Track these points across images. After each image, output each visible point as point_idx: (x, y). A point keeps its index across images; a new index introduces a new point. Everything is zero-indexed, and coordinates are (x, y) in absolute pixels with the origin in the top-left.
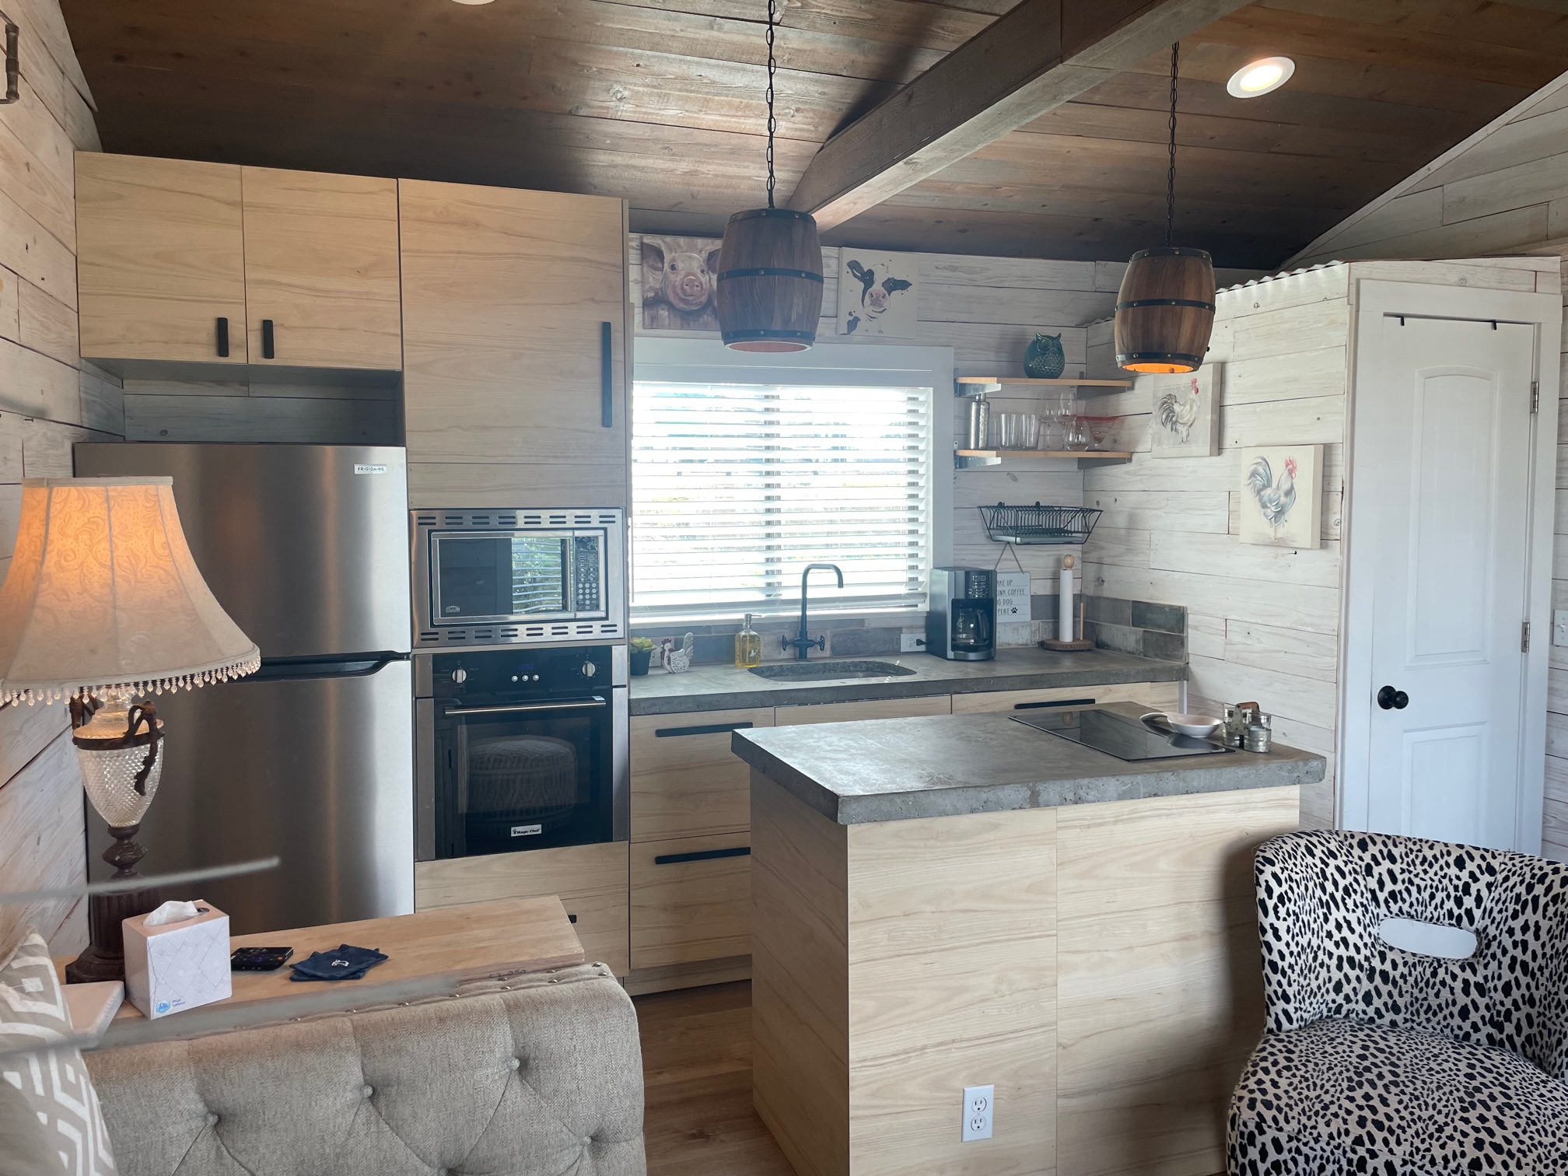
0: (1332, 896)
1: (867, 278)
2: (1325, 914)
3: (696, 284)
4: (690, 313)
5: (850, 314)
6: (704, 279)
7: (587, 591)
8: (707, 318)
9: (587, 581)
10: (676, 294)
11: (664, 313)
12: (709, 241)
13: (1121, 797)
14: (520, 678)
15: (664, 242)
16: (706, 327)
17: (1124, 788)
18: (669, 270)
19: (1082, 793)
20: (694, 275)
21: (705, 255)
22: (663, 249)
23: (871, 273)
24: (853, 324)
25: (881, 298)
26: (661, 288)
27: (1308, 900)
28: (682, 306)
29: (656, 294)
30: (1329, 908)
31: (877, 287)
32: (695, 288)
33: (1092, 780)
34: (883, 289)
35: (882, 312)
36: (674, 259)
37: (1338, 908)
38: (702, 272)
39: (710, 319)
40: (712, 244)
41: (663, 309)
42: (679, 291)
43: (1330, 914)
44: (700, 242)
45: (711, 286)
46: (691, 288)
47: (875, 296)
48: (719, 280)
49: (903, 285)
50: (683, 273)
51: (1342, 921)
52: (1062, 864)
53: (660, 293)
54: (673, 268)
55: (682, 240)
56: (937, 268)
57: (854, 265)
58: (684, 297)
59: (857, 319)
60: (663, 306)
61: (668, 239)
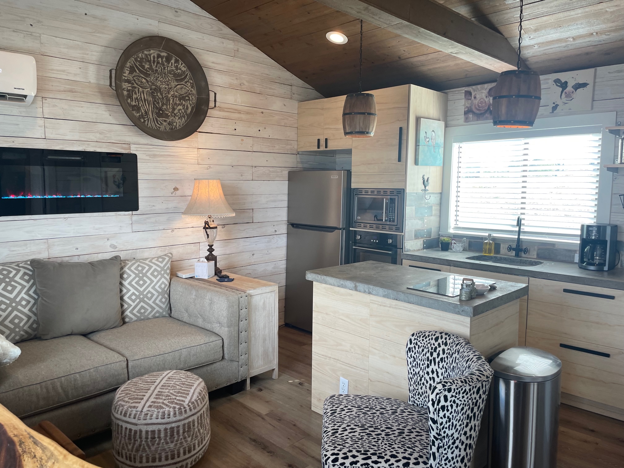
0: (434, 359)
1: (564, 85)
2: (428, 364)
3: (484, 102)
4: (481, 114)
5: (554, 103)
6: (487, 100)
7: (392, 216)
8: (487, 115)
9: (392, 212)
10: (476, 108)
11: (471, 116)
12: (490, 84)
13: (384, 296)
14: (373, 241)
15: (472, 89)
16: (487, 119)
17: (385, 293)
18: (473, 99)
19: (371, 290)
20: (483, 99)
21: (488, 90)
22: (472, 91)
23: (566, 83)
24: (555, 108)
25: (571, 93)
26: (470, 107)
27: (422, 355)
28: (478, 112)
29: (468, 109)
30: (431, 363)
31: (569, 89)
32: (483, 104)
33: (374, 287)
34: (572, 89)
35: (571, 100)
36: (475, 95)
37: (435, 365)
38: (486, 97)
39: (488, 115)
40: (491, 85)
41: (470, 114)
42: (477, 106)
43: (431, 365)
44: (486, 86)
45: (489, 102)
46: (482, 104)
47: (567, 93)
48: (493, 99)
49: (584, 85)
50: (479, 99)
51: (435, 371)
52: (371, 315)
53: (470, 108)
54: (475, 98)
55: (479, 86)
56: (609, 73)
57: (557, 81)
58: (478, 108)
59: (557, 105)
60: (471, 113)
61: (474, 87)
